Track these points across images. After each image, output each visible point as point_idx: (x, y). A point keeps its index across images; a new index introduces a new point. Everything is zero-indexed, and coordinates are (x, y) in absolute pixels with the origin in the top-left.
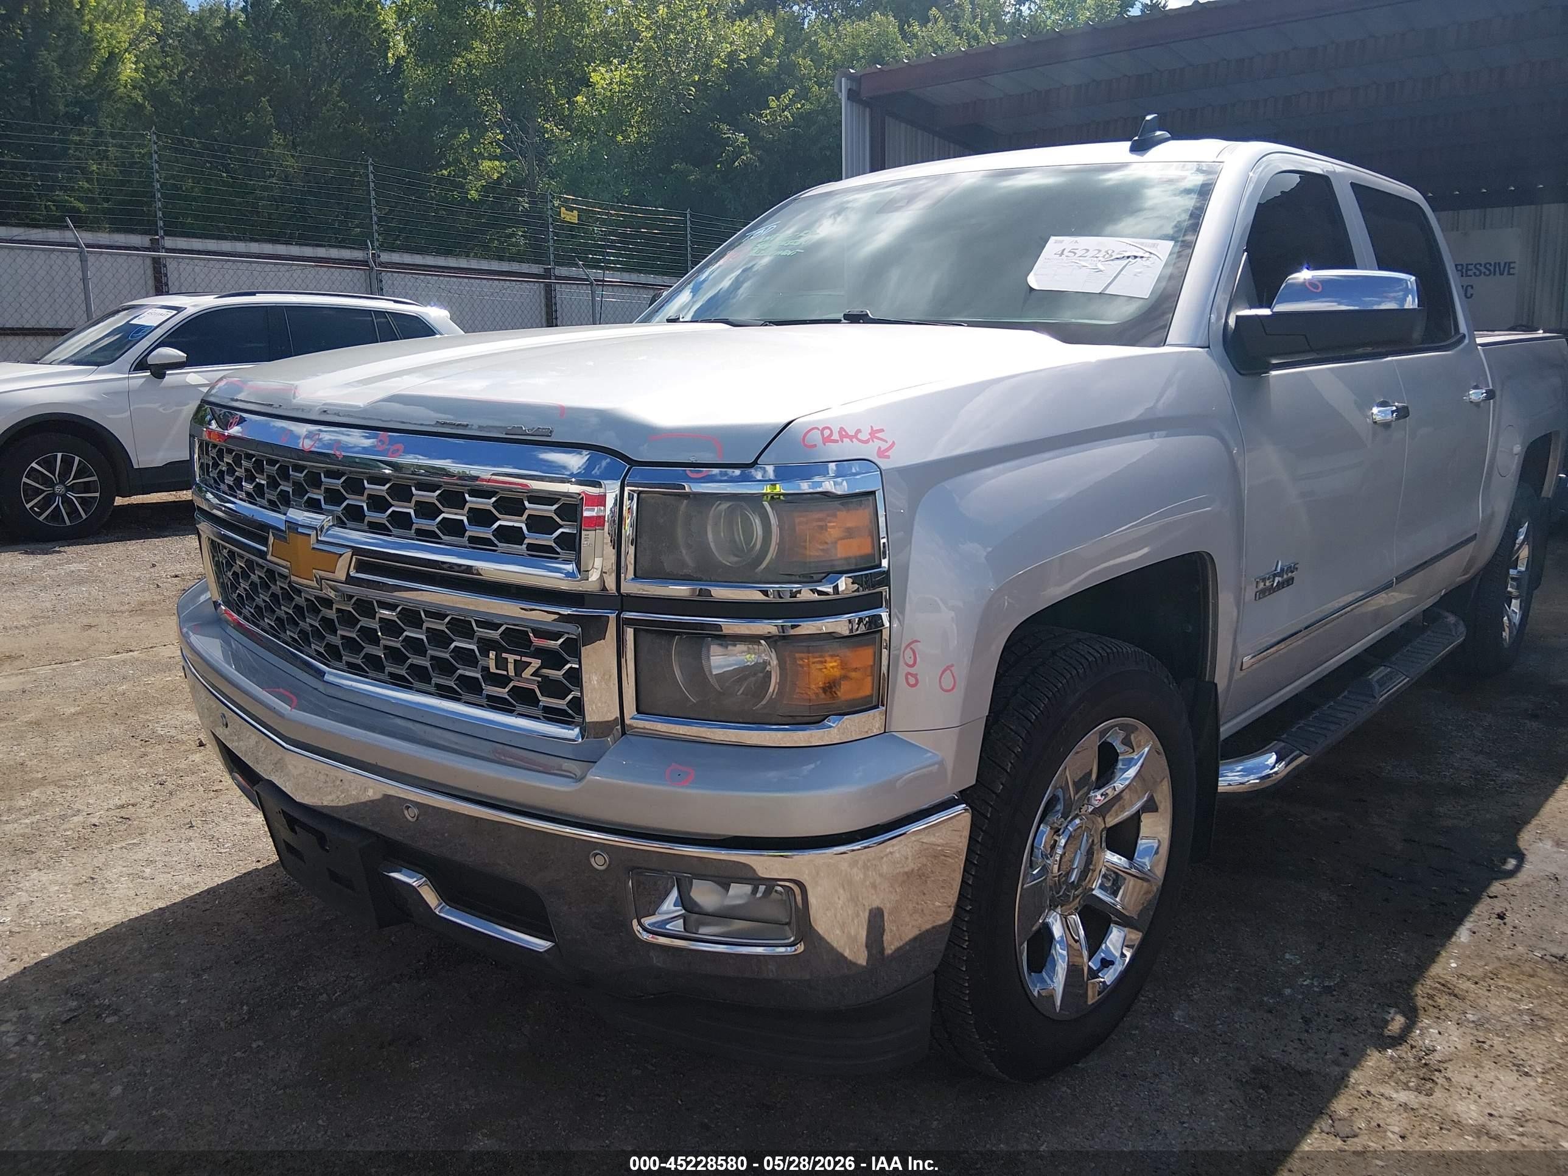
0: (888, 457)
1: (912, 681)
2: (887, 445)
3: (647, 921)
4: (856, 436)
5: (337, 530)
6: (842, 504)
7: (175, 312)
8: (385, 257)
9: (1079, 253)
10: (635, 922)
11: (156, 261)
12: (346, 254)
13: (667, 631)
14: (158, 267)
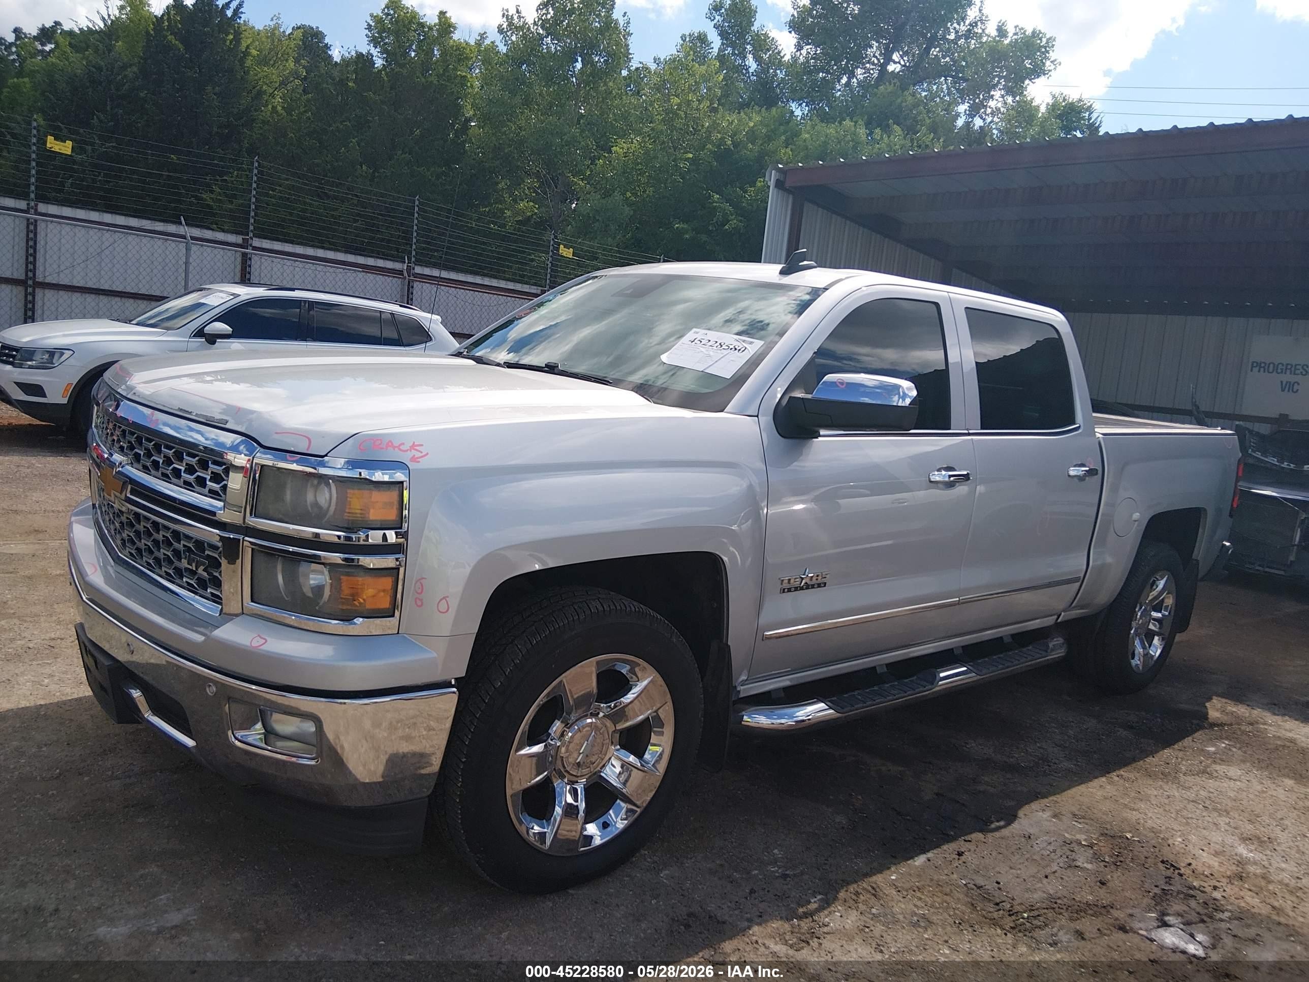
0: (419, 462)
1: (419, 603)
2: (421, 455)
3: (239, 734)
4: (399, 447)
5: (129, 468)
6: (375, 487)
7: (232, 297)
8: (418, 270)
9: (704, 342)
10: (230, 733)
11: (244, 255)
12: (389, 265)
13: (271, 553)
14: (246, 261)
